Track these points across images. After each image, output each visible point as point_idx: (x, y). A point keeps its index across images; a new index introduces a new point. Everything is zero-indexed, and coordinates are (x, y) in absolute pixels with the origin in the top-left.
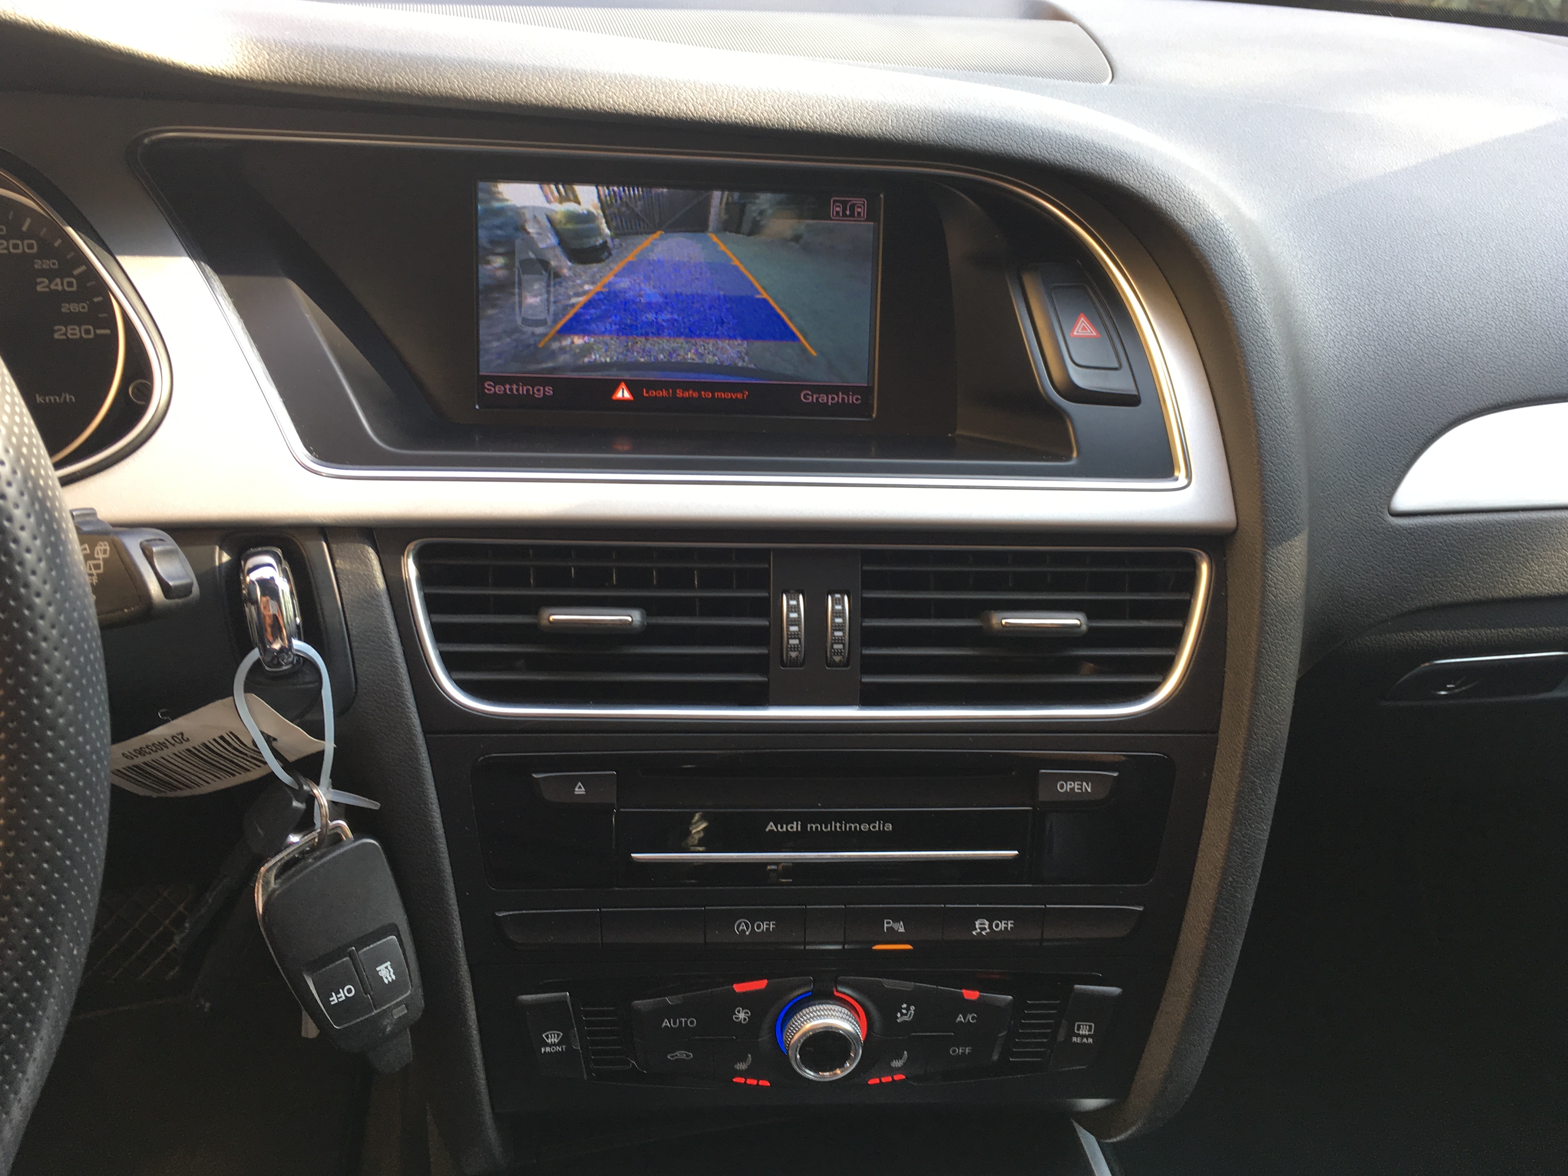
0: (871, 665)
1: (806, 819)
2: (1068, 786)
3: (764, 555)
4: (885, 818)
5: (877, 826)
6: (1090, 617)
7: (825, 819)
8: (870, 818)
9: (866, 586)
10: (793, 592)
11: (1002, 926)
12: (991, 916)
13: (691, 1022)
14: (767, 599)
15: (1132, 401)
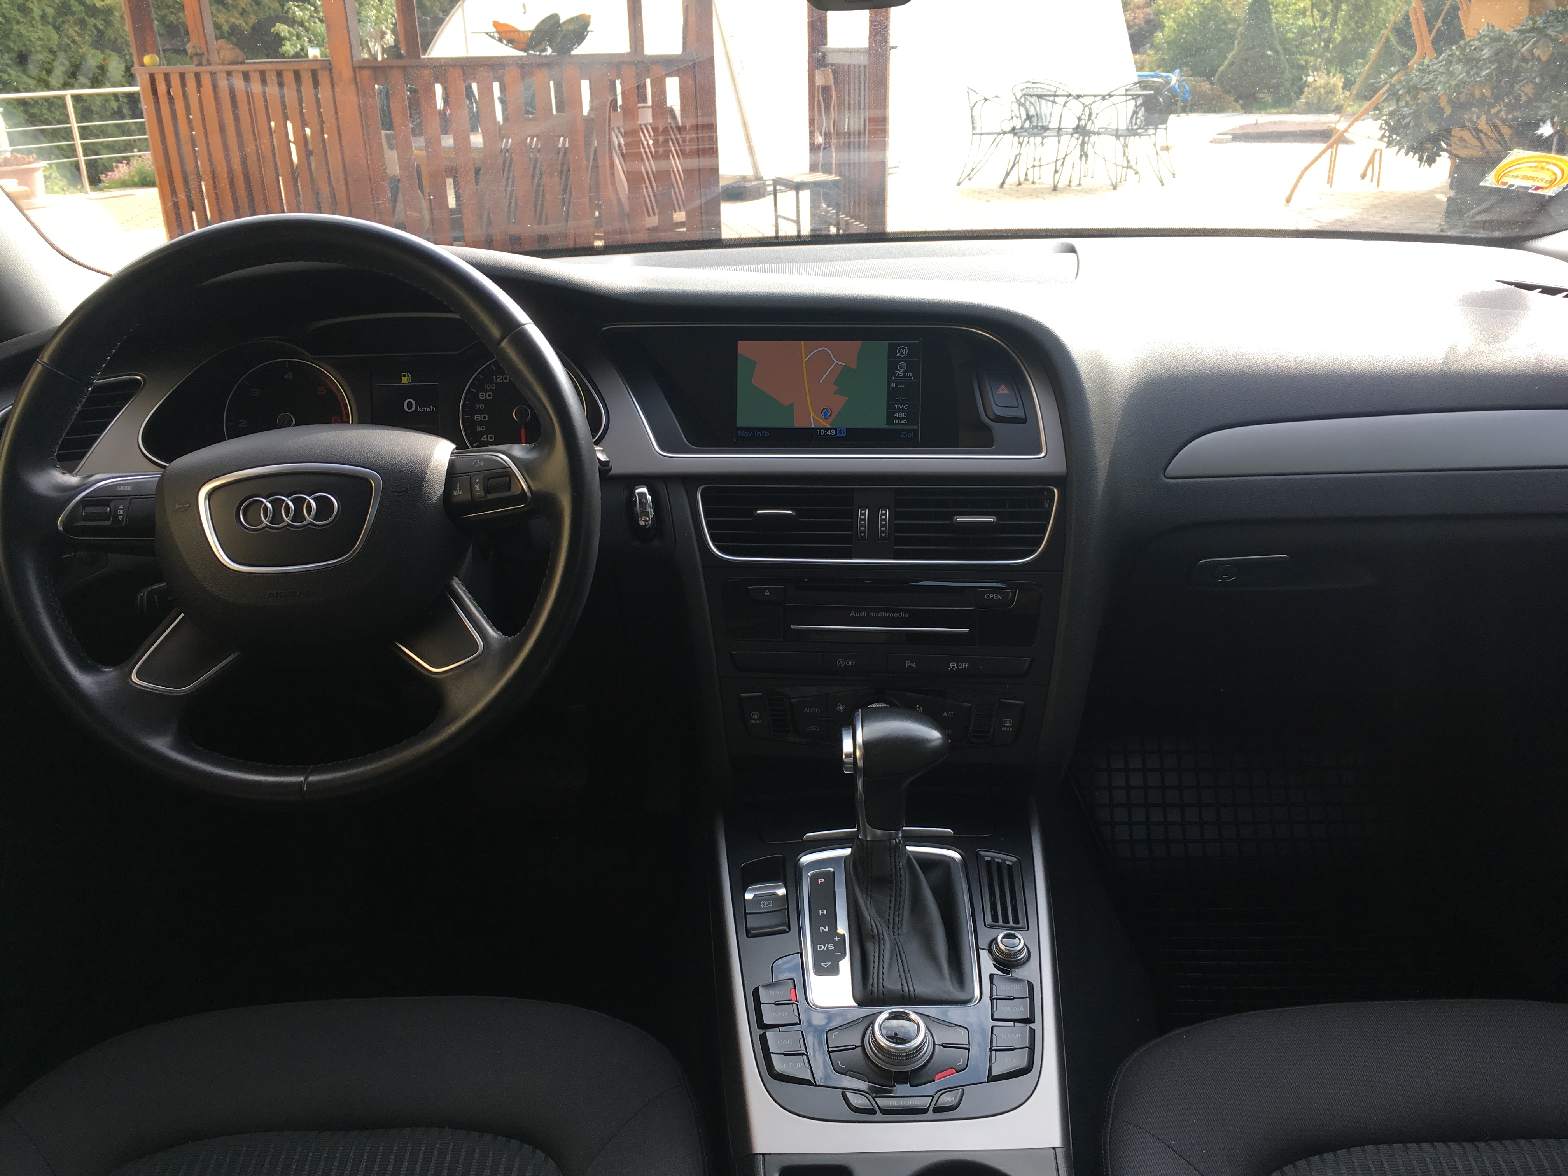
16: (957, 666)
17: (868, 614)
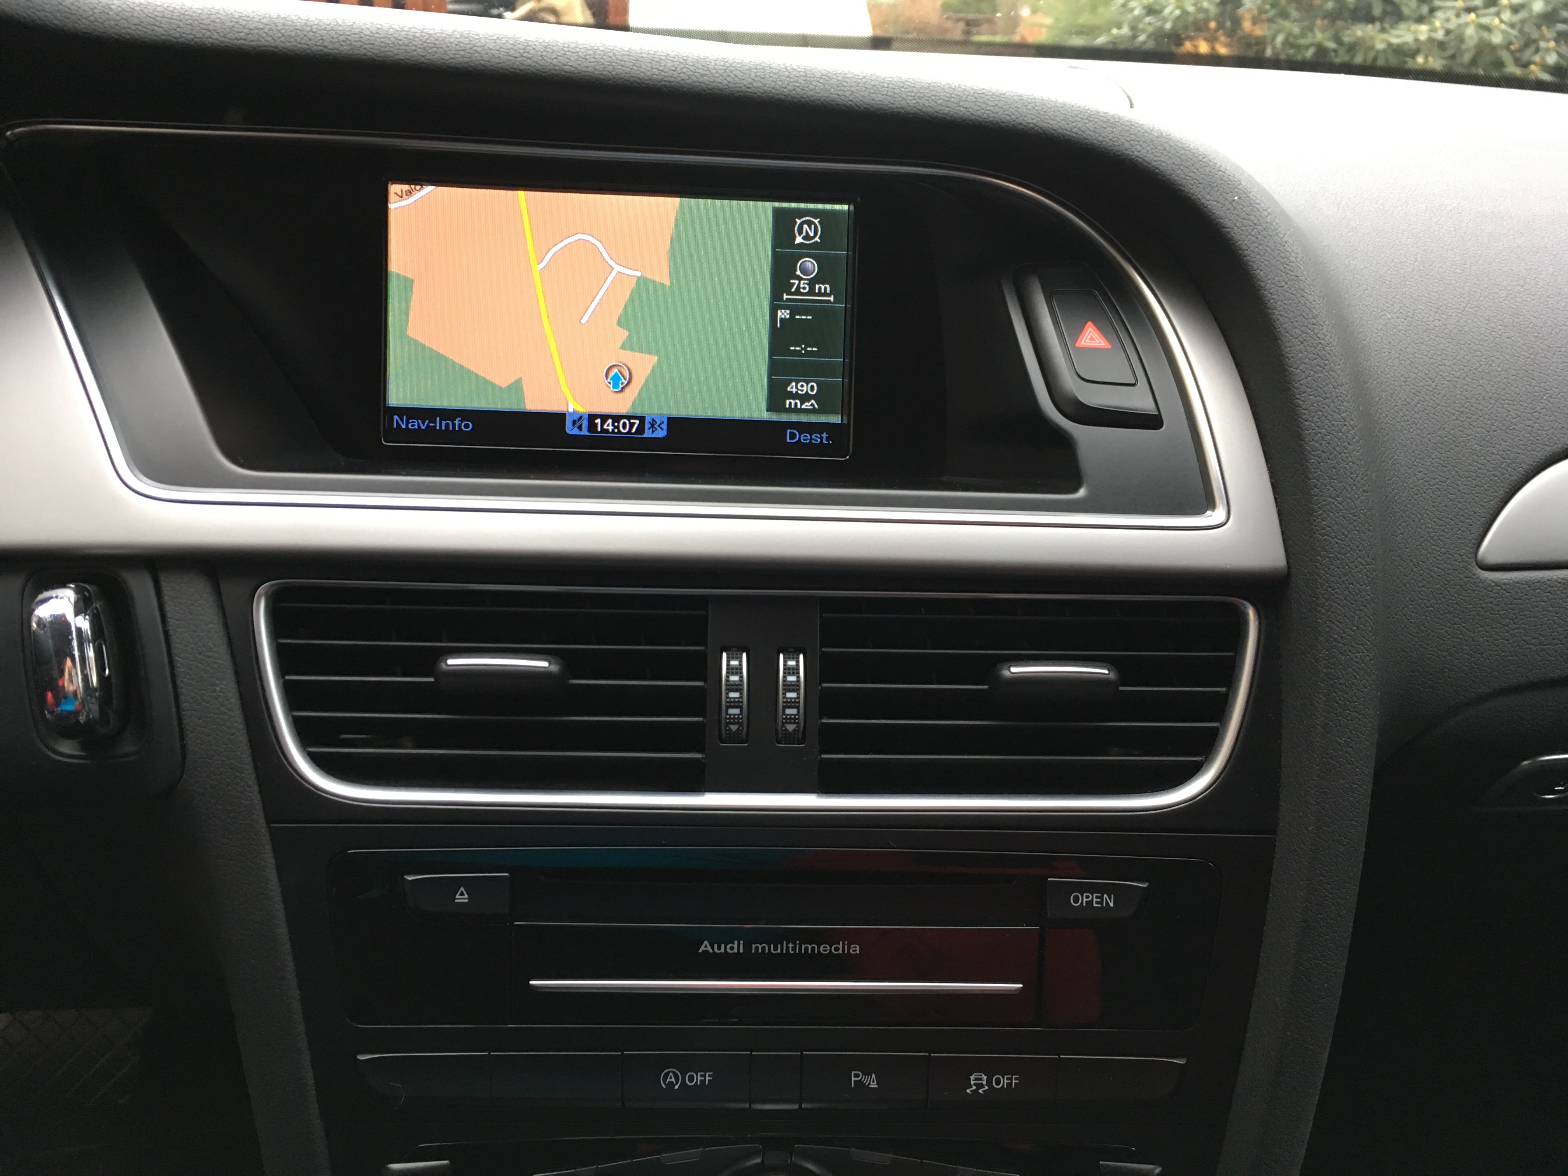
16: (989, 1082)
17: (747, 947)
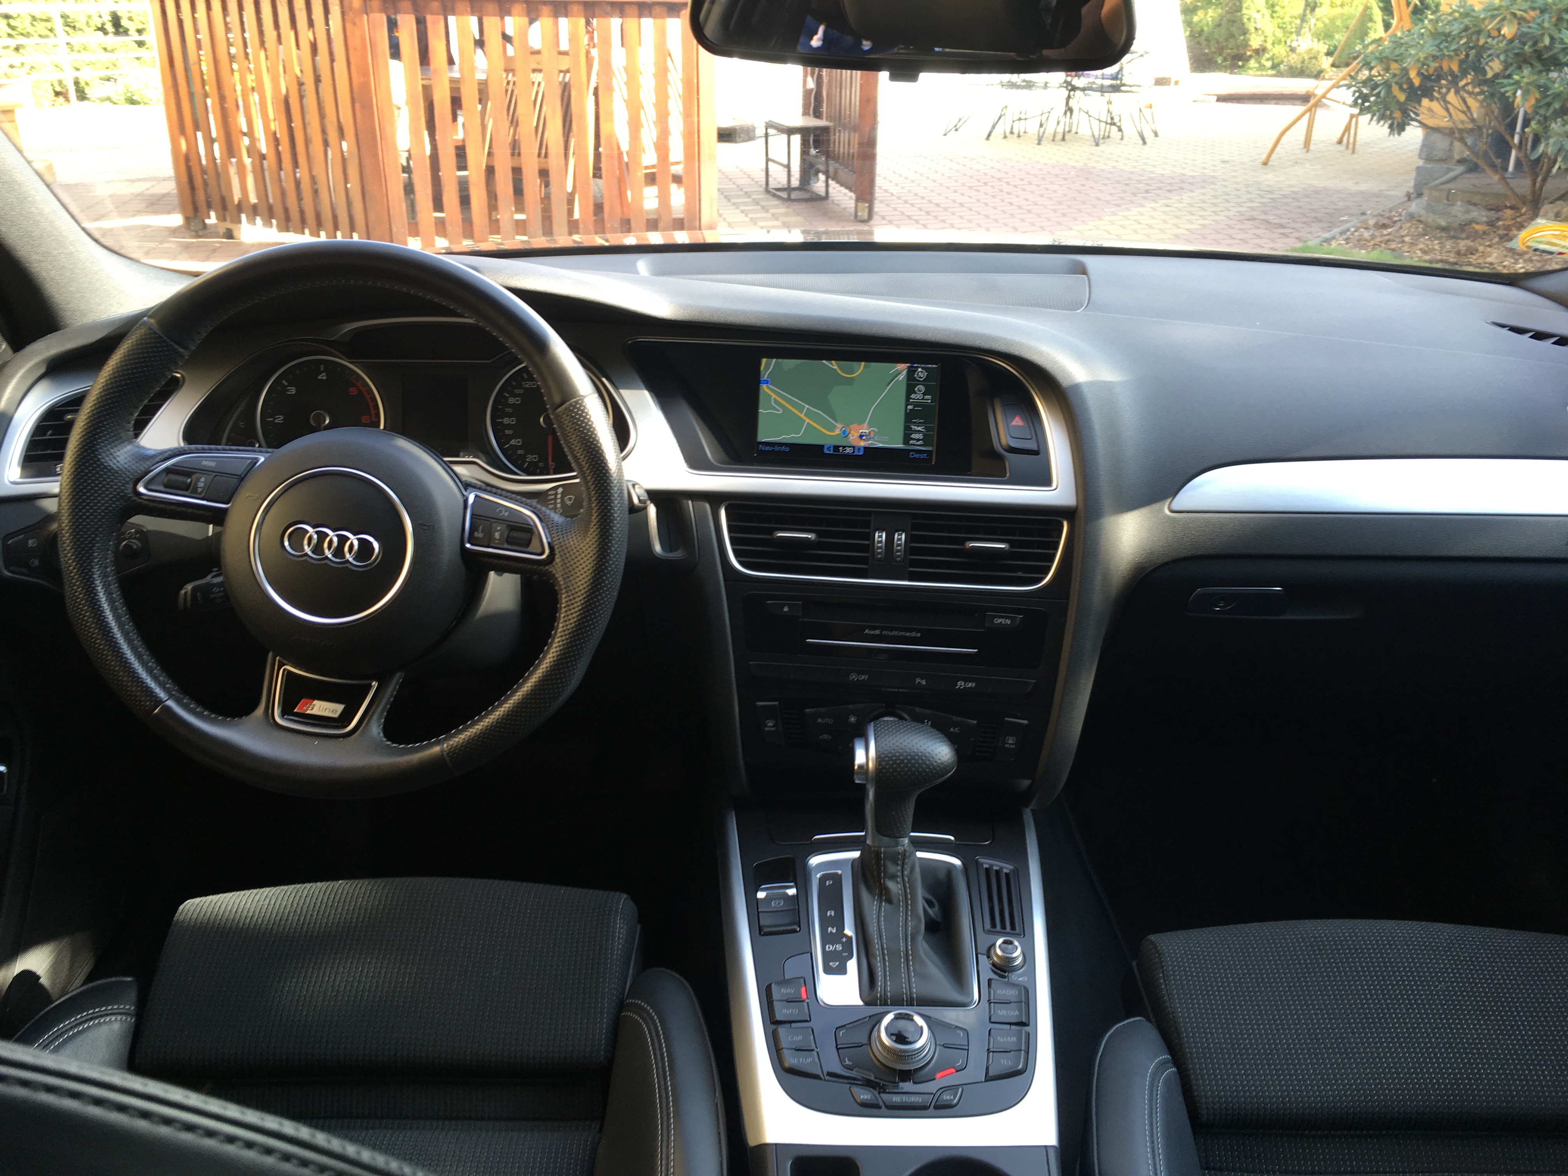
0: (914, 563)
1: (883, 629)
2: (999, 621)
3: (869, 514)
4: (918, 631)
5: (913, 634)
6: (1011, 546)
7: (892, 629)
8: (911, 630)
9: (913, 529)
10: (881, 530)
11: (970, 685)
12: (966, 680)
13: (830, 721)
14: (869, 533)
15: (1036, 453)
